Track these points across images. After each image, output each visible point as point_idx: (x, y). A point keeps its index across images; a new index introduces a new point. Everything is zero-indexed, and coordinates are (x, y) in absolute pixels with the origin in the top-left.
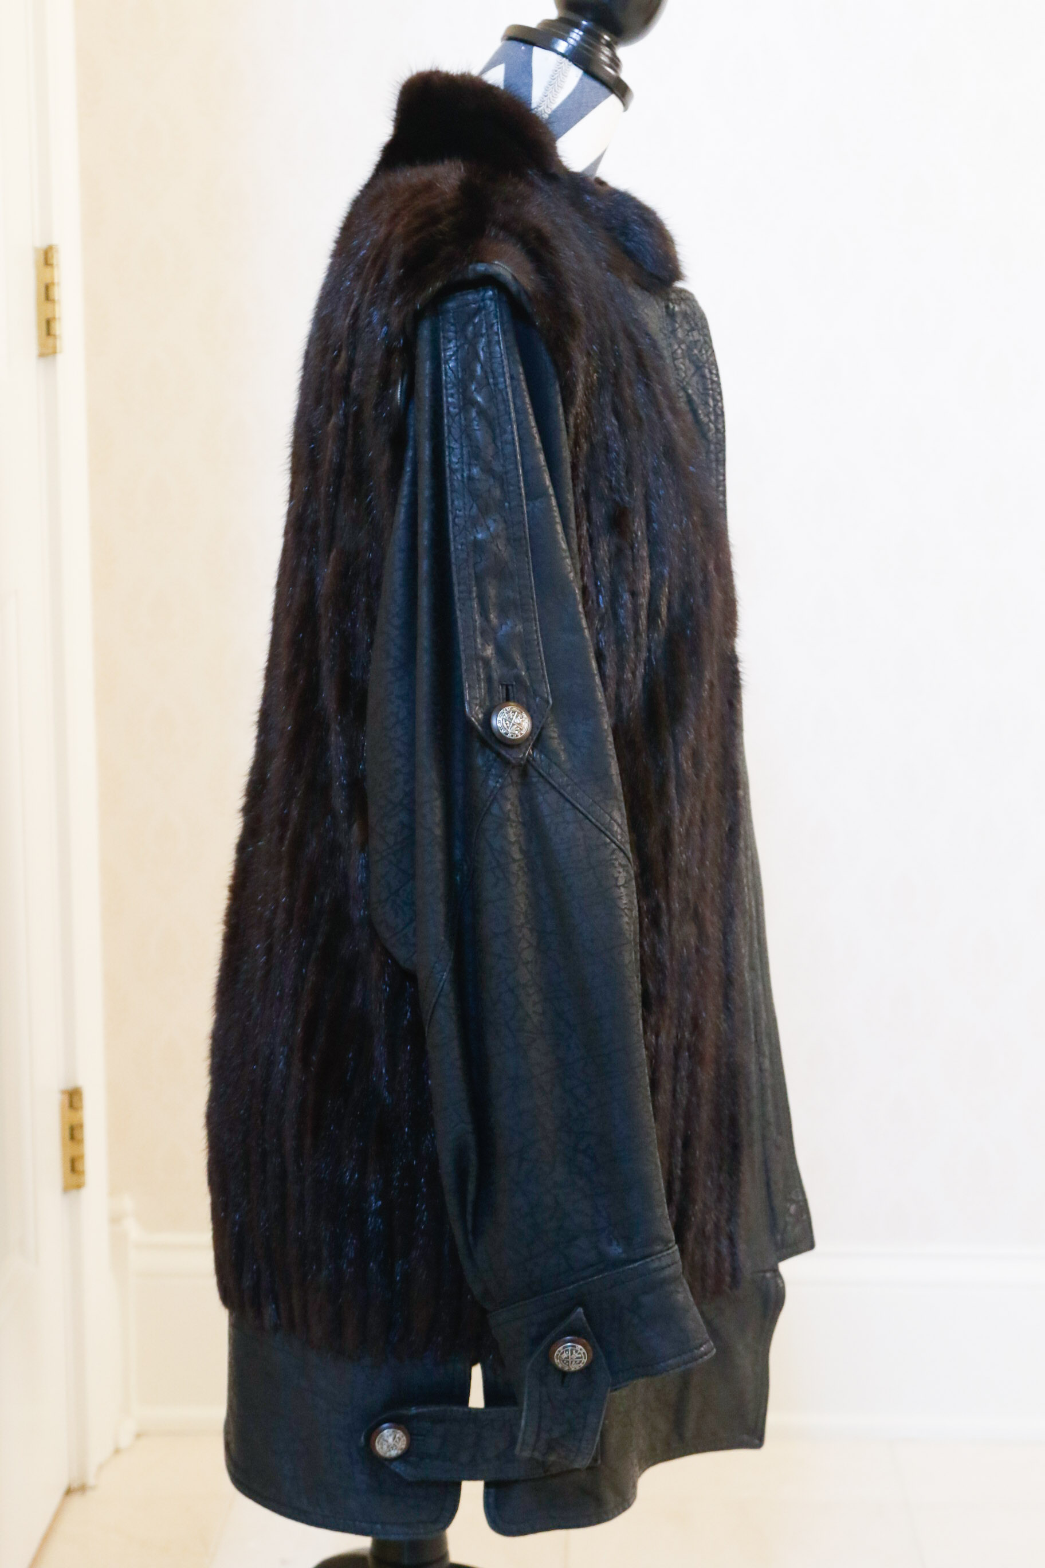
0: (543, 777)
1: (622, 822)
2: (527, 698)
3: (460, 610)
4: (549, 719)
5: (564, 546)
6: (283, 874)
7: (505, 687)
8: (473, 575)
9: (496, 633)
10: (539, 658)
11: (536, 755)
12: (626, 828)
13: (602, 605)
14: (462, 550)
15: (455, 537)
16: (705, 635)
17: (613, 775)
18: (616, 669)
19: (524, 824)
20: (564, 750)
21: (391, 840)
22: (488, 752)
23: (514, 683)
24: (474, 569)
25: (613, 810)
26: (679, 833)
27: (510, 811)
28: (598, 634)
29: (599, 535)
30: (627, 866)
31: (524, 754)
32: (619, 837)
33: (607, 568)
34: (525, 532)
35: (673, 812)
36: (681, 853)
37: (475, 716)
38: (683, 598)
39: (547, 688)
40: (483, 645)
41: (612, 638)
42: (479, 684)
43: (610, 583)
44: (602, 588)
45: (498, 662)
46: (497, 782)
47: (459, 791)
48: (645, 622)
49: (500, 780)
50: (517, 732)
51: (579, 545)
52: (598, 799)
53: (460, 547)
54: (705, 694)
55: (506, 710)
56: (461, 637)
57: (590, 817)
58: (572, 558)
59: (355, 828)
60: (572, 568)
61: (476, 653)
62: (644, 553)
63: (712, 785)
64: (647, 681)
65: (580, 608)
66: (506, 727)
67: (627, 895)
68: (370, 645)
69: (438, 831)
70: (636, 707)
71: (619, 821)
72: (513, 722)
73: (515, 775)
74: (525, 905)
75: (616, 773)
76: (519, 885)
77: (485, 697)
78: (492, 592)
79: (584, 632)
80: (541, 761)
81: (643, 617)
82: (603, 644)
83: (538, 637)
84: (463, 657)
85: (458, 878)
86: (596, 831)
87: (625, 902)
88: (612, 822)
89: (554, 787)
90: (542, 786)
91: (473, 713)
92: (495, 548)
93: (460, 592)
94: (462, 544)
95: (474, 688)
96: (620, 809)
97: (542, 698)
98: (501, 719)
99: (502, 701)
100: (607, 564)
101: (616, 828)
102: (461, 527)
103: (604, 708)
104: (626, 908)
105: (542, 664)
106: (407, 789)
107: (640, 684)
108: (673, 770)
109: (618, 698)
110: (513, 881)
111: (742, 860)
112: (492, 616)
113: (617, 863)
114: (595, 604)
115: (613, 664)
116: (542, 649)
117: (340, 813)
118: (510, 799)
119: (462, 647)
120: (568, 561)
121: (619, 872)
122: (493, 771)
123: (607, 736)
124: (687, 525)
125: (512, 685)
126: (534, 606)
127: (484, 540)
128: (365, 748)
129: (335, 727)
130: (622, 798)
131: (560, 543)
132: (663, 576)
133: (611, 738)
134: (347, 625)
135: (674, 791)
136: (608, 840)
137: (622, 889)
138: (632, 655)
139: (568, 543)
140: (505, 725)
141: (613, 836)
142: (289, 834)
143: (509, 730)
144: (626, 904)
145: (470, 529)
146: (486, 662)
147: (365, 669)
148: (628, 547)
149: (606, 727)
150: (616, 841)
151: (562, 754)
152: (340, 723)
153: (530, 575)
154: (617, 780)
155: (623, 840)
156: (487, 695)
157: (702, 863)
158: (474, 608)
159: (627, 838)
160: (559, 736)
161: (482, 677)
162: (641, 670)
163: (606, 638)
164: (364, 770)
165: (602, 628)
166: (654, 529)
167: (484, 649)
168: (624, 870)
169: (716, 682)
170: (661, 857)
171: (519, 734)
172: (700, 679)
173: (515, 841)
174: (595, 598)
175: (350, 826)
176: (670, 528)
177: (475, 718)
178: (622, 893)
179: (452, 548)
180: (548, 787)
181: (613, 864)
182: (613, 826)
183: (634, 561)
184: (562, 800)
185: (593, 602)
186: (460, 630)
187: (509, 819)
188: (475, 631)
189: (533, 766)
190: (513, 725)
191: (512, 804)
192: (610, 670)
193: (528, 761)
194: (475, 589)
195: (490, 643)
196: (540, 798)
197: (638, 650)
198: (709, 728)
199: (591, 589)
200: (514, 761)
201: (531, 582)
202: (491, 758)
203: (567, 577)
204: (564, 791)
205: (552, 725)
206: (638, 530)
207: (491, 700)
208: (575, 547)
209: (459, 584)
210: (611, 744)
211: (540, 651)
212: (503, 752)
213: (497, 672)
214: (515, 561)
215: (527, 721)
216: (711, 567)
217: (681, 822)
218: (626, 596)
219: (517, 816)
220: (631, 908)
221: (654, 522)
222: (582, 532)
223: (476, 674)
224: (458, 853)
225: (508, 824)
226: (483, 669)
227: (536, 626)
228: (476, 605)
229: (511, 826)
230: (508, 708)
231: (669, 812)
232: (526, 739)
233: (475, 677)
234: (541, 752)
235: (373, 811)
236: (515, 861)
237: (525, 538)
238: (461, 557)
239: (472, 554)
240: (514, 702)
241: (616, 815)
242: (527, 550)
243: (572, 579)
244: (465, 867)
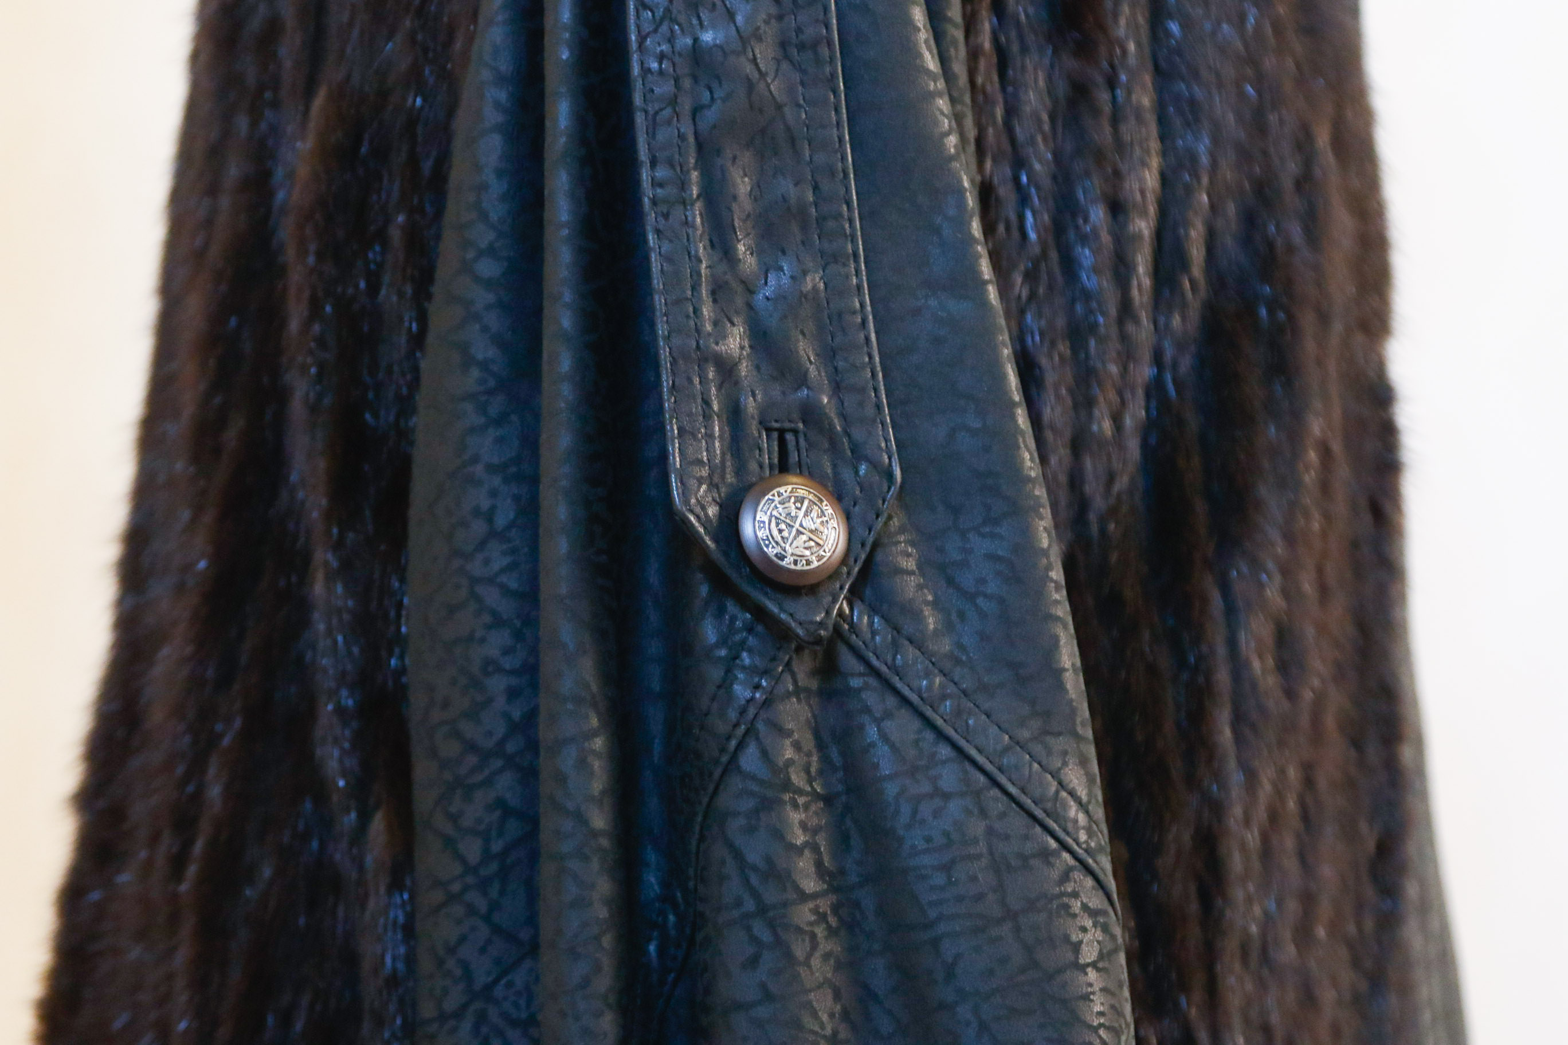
0: (877, 673)
1: (1090, 794)
2: (834, 466)
3: (658, 232)
4: (895, 522)
5: (931, 63)
6: (182, 957)
7: (775, 435)
8: (691, 139)
9: (751, 292)
10: (867, 359)
11: (862, 619)
12: (1099, 813)
13: (1033, 236)
14: (661, 72)
15: (642, 39)
16: (1307, 320)
17: (1065, 670)
18: (1069, 402)
19: (828, 800)
20: (935, 604)
21: (472, 850)
22: (731, 607)
23: (801, 426)
24: (695, 124)
25: (1065, 764)
26: (1243, 847)
27: (790, 763)
28: (1022, 312)
29: (1024, 49)
30: (1105, 913)
31: (828, 613)
32: (1083, 837)
33: (1045, 139)
34: (827, 26)
35: (1223, 786)
36: (1249, 900)
37: (698, 510)
38: (1250, 220)
39: (887, 440)
40: (716, 323)
41: (1061, 322)
42: (708, 427)
43: (1054, 178)
44: (1033, 190)
45: (758, 368)
46: (757, 687)
47: (655, 717)
48: (1147, 282)
49: (764, 683)
50: (807, 553)
51: (972, 73)
52: (1025, 734)
53: (655, 66)
54: (1310, 479)
55: (780, 494)
56: (659, 301)
57: (1003, 780)
58: (953, 101)
59: (378, 824)
60: (953, 123)
61: (698, 347)
62: (1145, 99)
63: (1330, 721)
64: (1153, 441)
65: (976, 228)
66: (779, 539)
67: (1104, 990)
68: (418, 340)
69: (599, 820)
70: (1124, 509)
71: (1083, 793)
72: (797, 525)
73: (803, 668)
74: (832, 1015)
75: (1073, 665)
76: (816, 962)
77: (723, 461)
78: (743, 186)
79: (984, 293)
80: (874, 633)
81: (1141, 270)
82: (1037, 338)
83: (862, 305)
84: (664, 354)
85: (652, 948)
86: (1017, 822)
87: (1098, 1008)
88: (1064, 794)
89: (905, 701)
90: (873, 698)
91: (693, 501)
92: (749, 69)
93: (656, 184)
94: (661, 57)
95: (694, 436)
96: (1083, 762)
97: (874, 465)
98: (766, 519)
99: (768, 472)
100: (1047, 127)
101: (1073, 811)
102: (660, 12)
103: (1040, 492)
104: (1101, 1025)
105: (874, 375)
106: (517, 714)
107: (1133, 446)
108: (1223, 677)
109: (1075, 480)
110: (799, 951)
111: (1412, 934)
112: (741, 248)
113: (1076, 906)
114: (1016, 234)
115: (1064, 392)
116: (873, 337)
117: (336, 784)
118: (789, 734)
119: (662, 329)
120: (942, 103)
121: (1084, 930)
122: (746, 658)
123: (1049, 567)
124: (1258, 29)
125: (795, 432)
126: (851, 221)
127: (720, 47)
128: (404, 613)
129: (324, 557)
130: (1089, 734)
131: (920, 56)
132: (1194, 158)
133: (1057, 574)
134: (357, 286)
135: (1228, 733)
136: (1053, 844)
137: (1092, 975)
138: (1114, 369)
139: (943, 60)
140: (775, 533)
141: (1065, 831)
142: (199, 847)
143: (788, 547)
144: (1101, 1014)
145: (682, 18)
146: (727, 369)
147: (406, 405)
148: (1100, 79)
149: (1045, 543)
150: (1075, 847)
151: (927, 611)
152: (338, 546)
153: (841, 140)
154: (1074, 684)
155: (1093, 844)
156: (728, 457)
157: (1303, 935)
158: (693, 226)
159: (1103, 837)
160: (920, 566)
161: (716, 407)
162: (1136, 413)
163: (1043, 323)
164: (402, 671)
165: (1032, 296)
166: (1168, 34)
167: (721, 336)
168: (1095, 925)
169: (1337, 447)
170: (1194, 907)
171: (814, 558)
172: (1295, 435)
173: (806, 844)
174: (1013, 217)
175: (365, 818)
176: (1214, 33)
177: (698, 517)
178: (1091, 985)
179: (636, 70)
180: (891, 701)
181: (1067, 907)
182: (1065, 807)
183: (1115, 120)
184: (929, 735)
185: (1008, 228)
186: (657, 282)
187: (787, 785)
188: (696, 287)
189: (852, 648)
190: (799, 533)
191: (797, 746)
192: (1053, 411)
193: (837, 631)
194: (695, 175)
195: (735, 320)
196: (872, 732)
197: (1127, 357)
198: (1320, 570)
199: (1005, 191)
200: (800, 632)
201: (844, 158)
202: (739, 624)
203: (940, 146)
204: (934, 710)
205: (902, 538)
206: (1127, 38)
207: (740, 470)
208: (960, 69)
209: (654, 163)
210: (1057, 589)
211: (867, 339)
212: (773, 607)
213: (754, 395)
214: (802, 102)
215: (834, 523)
216: (1323, 139)
217: (1247, 821)
218: (1098, 214)
219: (810, 781)
220: (1116, 1025)
221: (1171, 17)
222: (980, 40)
223: (699, 400)
224: (652, 881)
225: (787, 797)
226: (719, 388)
227: (857, 275)
228: (698, 220)
229: (795, 806)
230: (785, 490)
231: (1215, 787)
232: (833, 574)
233: (697, 408)
234: (873, 610)
235: (423, 770)
236: (804, 897)
237: (830, 44)
238: (657, 90)
239: (687, 83)
240: (801, 473)
241: (1075, 778)
242: (833, 76)
243: (952, 150)
244: (672, 918)
